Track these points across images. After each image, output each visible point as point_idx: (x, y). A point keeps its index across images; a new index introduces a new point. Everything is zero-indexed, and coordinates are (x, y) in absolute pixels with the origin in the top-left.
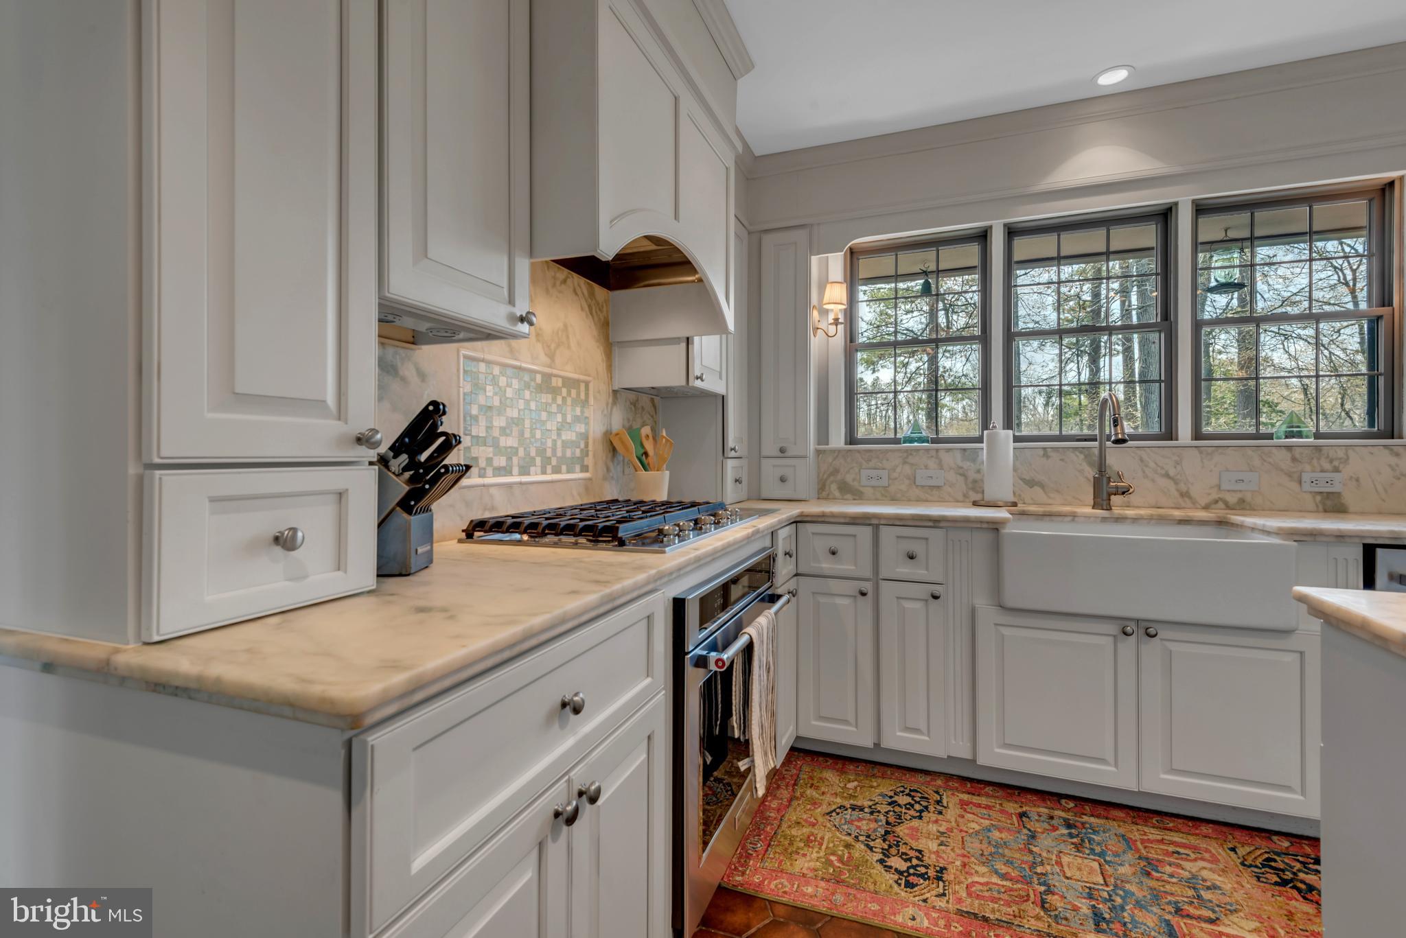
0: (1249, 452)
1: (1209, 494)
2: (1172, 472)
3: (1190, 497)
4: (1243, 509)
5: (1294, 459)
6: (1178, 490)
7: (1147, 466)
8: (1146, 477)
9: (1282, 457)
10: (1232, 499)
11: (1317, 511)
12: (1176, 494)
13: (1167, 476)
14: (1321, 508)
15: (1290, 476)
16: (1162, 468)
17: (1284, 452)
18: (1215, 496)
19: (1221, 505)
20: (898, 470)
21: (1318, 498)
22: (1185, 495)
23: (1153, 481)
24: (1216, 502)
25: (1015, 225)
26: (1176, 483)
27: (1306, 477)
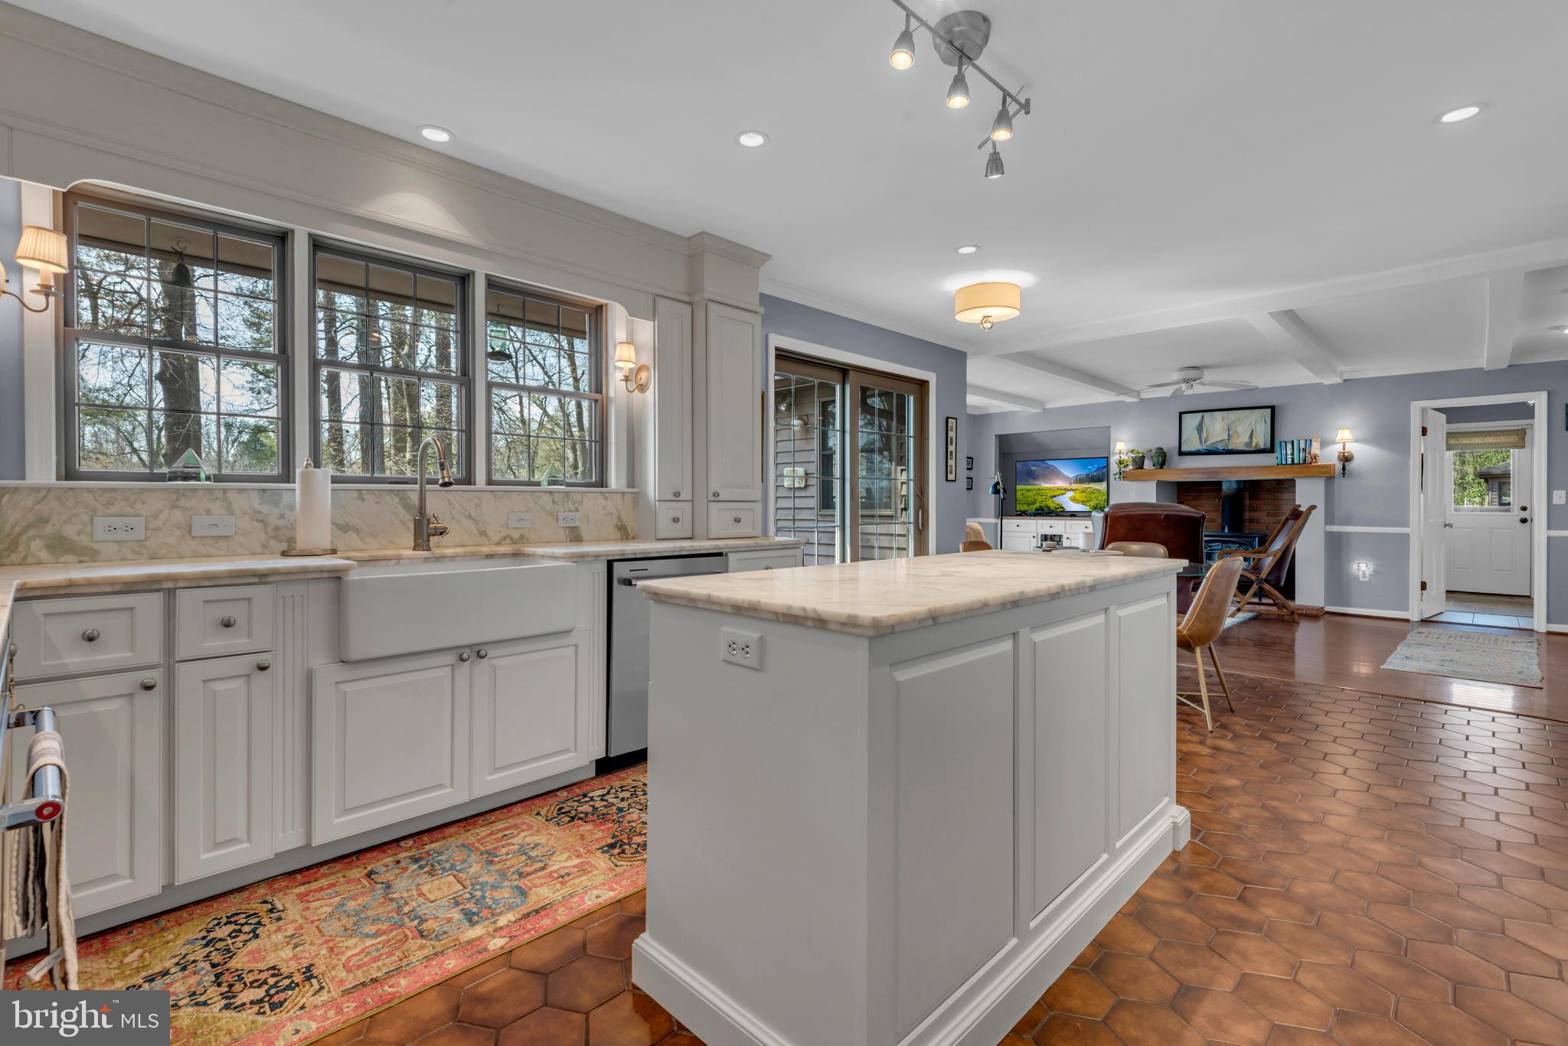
0: (527, 495)
1: (500, 532)
2: (473, 515)
3: (487, 536)
4: (523, 543)
5: (554, 502)
6: (478, 530)
7: (454, 508)
8: (453, 518)
9: (546, 501)
10: (516, 535)
11: (566, 542)
12: (477, 533)
13: (470, 517)
14: (568, 540)
15: (552, 515)
16: (466, 510)
17: (548, 495)
18: (504, 534)
19: (508, 540)
20: (163, 516)
21: (567, 531)
22: (483, 533)
23: (459, 522)
24: (505, 538)
25: (321, 238)
26: (477, 524)
27: (561, 516)
